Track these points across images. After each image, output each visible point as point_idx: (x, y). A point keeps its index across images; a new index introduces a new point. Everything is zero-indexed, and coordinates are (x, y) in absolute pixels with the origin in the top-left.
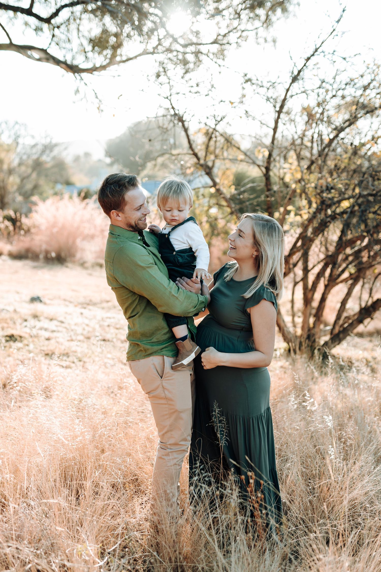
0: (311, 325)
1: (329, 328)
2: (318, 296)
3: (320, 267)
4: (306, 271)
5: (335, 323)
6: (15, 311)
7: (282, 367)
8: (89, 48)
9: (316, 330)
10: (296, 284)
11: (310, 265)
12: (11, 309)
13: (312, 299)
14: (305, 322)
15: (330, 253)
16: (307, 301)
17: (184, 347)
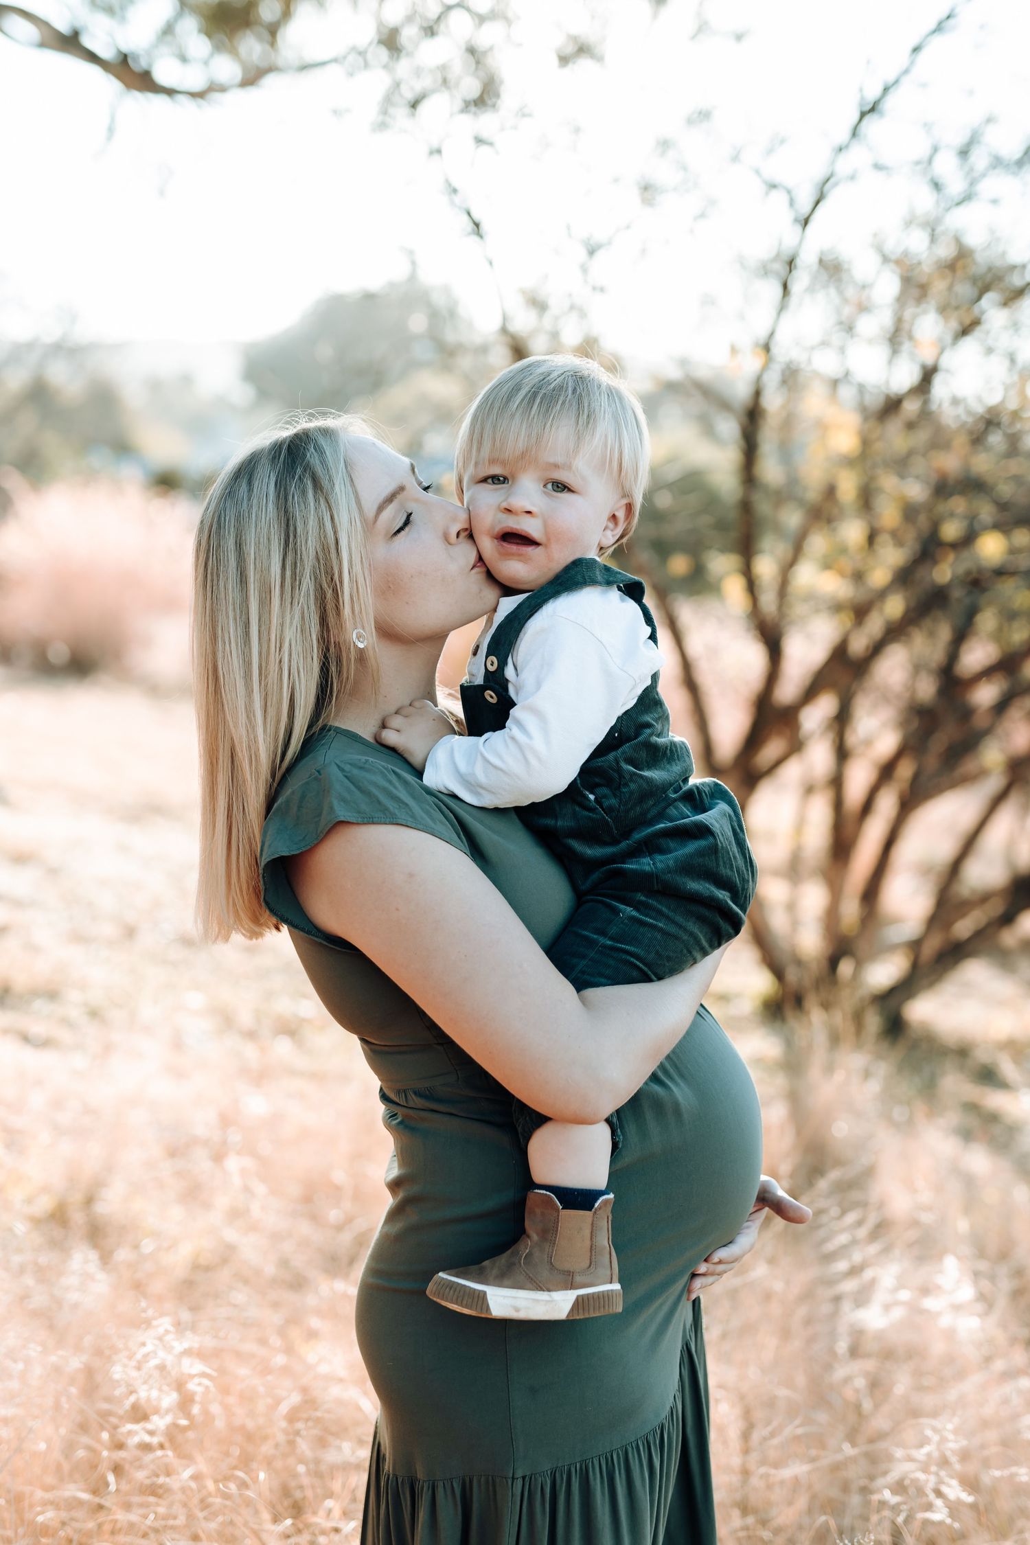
10: (809, 791)
17: (549, 1233)
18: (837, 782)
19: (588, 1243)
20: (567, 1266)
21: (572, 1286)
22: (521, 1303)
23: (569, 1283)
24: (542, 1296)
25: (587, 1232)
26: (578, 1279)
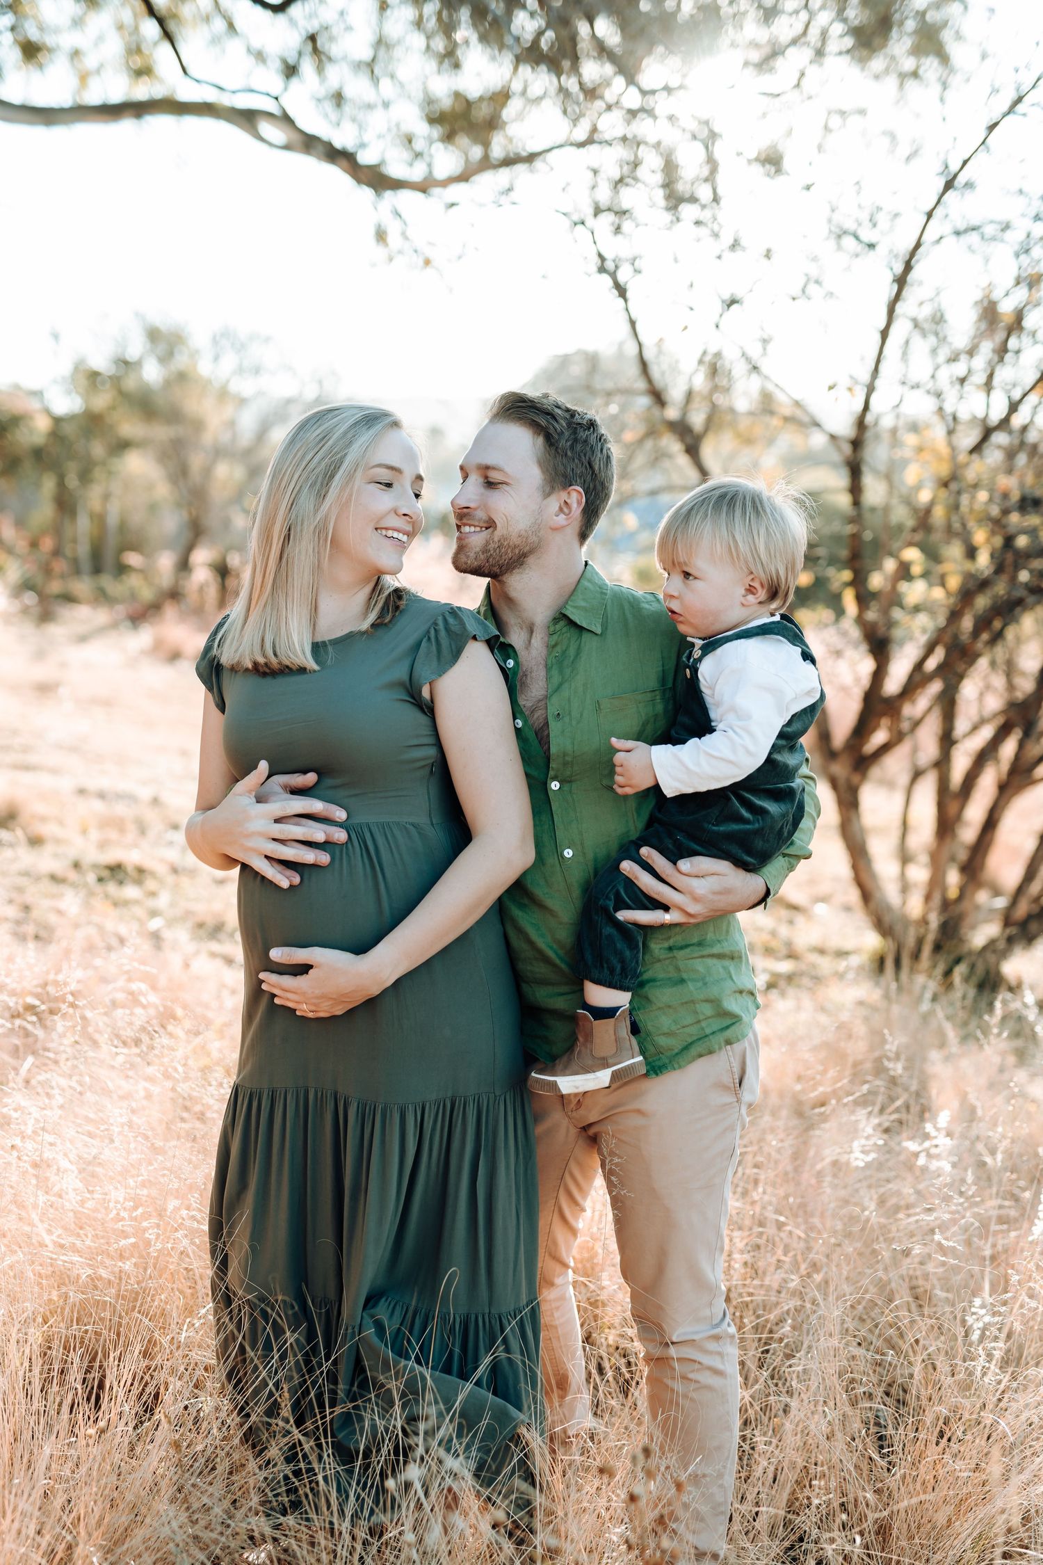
0: (953, 893)
1: (1001, 903)
2: (975, 812)
3: (987, 733)
4: (947, 741)
5: (1020, 890)
6: (155, 801)
7: (861, 1003)
8: (421, 129)
9: (965, 905)
10: (917, 774)
11: (961, 725)
12: (145, 793)
13: (959, 817)
14: (937, 881)
15: (1019, 695)
16: (946, 825)
17: (589, 1036)
18: (942, 764)
19: (613, 1037)
20: (602, 1055)
21: (608, 1066)
22: (577, 1084)
23: (605, 1064)
24: (590, 1076)
25: (612, 1032)
26: (610, 1061)
